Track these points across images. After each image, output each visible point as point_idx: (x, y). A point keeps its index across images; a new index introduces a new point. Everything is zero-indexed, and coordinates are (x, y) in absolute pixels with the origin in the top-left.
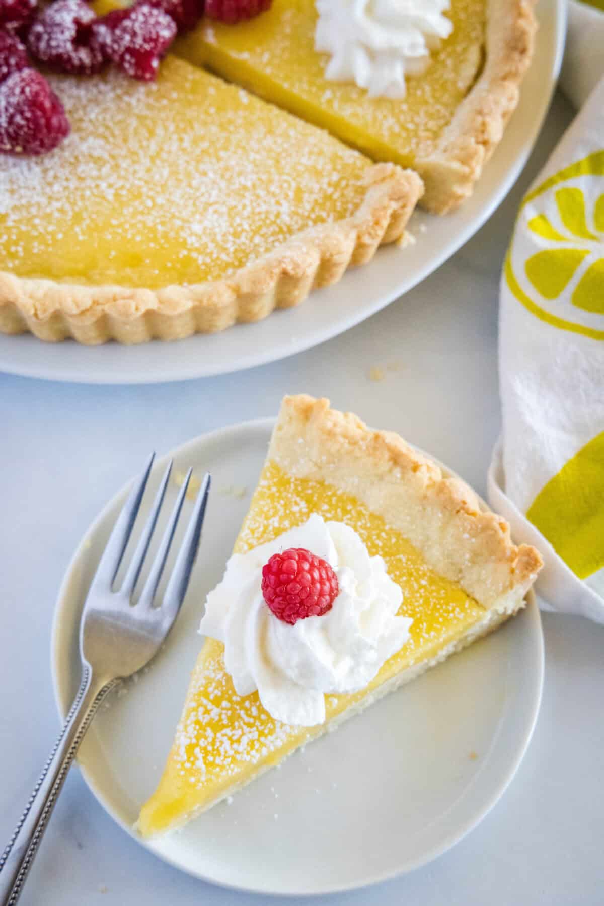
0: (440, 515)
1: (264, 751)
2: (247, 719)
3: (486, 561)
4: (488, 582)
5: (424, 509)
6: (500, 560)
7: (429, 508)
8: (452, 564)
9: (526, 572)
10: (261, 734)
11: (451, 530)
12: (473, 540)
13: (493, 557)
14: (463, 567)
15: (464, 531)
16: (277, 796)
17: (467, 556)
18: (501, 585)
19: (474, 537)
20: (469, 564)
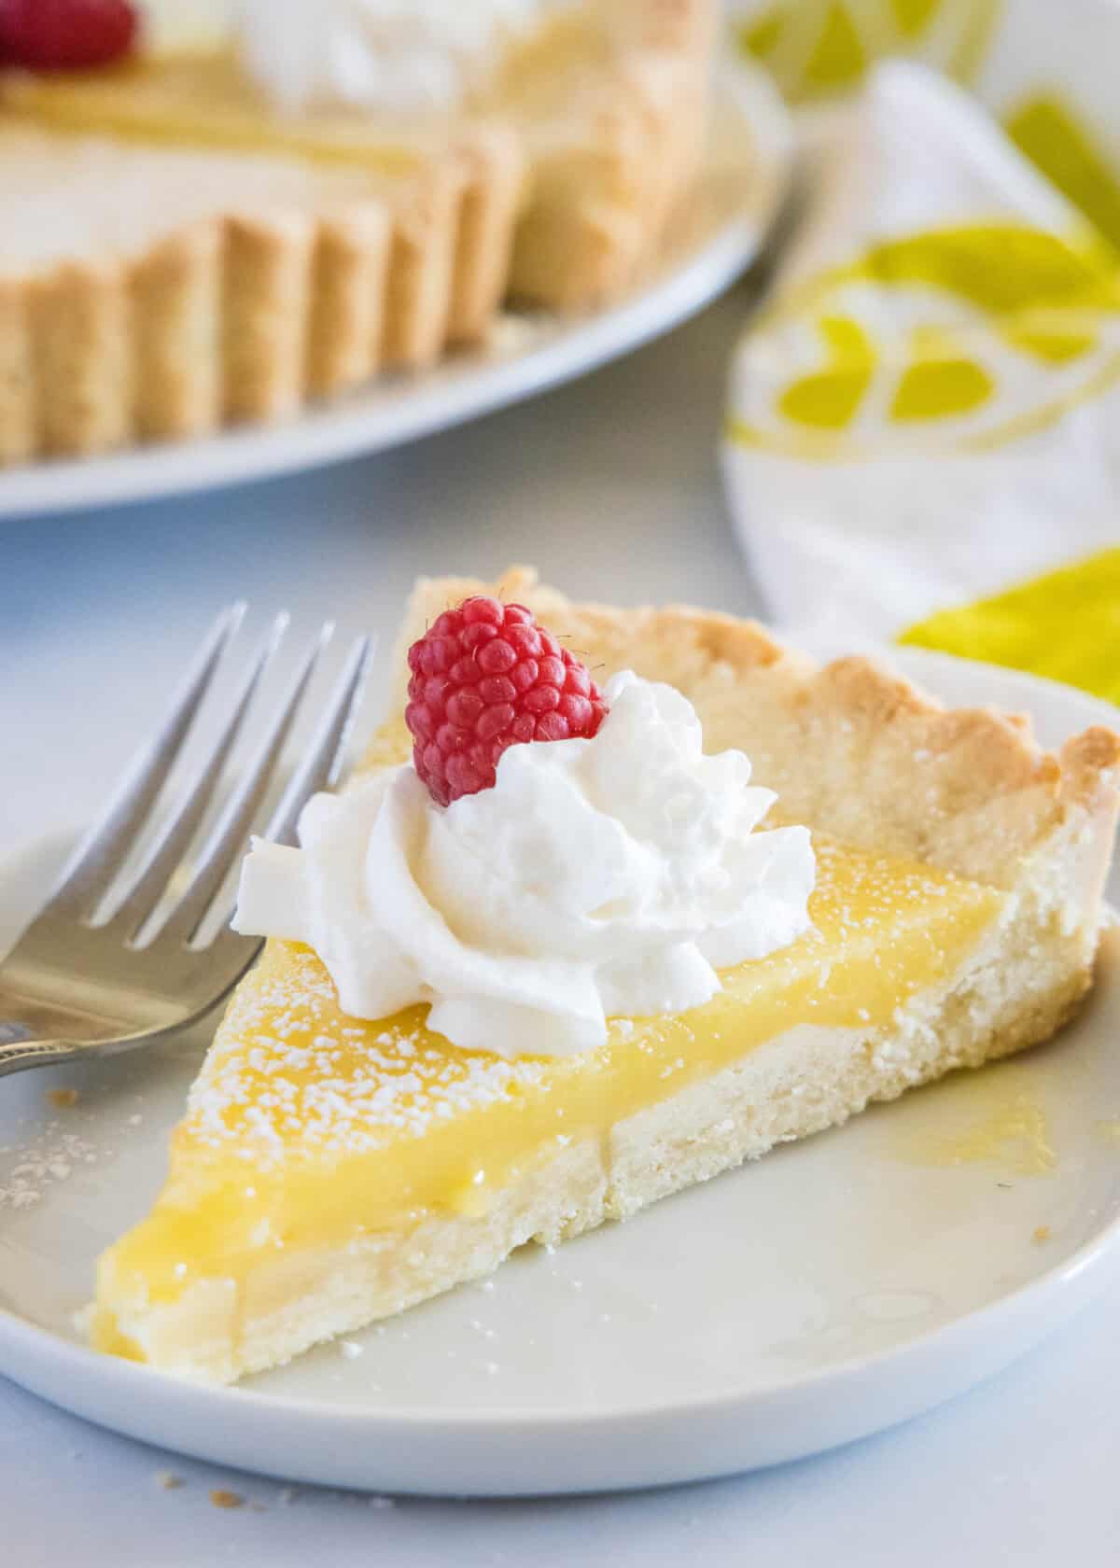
0: (846, 727)
1: (443, 1108)
2: (384, 1063)
3: (985, 800)
4: (999, 832)
5: (805, 730)
6: (1021, 785)
7: (816, 725)
8: (898, 825)
9: (1089, 769)
10: (428, 1083)
11: (882, 753)
12: (942, 758)
13: (1001, 786)
14: (927, 823)
15: (915, 745)
16: (490, 1333)
17: (933, 794)
18: (1031, 818)
19: (943, 750)
20: (942, 814)
